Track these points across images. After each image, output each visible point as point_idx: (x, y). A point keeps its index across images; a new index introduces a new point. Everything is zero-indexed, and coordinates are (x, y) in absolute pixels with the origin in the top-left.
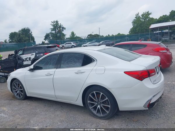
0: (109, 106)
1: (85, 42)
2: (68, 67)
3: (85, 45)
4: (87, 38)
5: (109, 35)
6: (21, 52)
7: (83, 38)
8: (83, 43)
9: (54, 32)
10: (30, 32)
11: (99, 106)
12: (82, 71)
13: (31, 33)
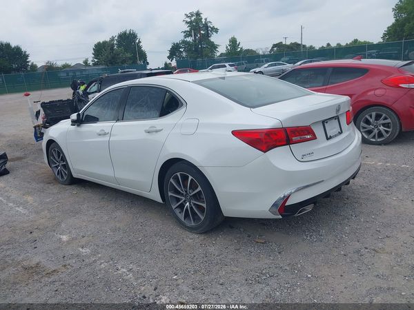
0: (204, 205)
1: (259, 62)
2: (136, 119)
3: (257, 70)
4: (270, 52)
5: (328, 45)
6: (96, 85)
7: (261, 53)
8: (255, 65)
9: (191, 40)
10: (137, 41)
11: (188, 204)
12: (158, 128)
13: (140, 42)
